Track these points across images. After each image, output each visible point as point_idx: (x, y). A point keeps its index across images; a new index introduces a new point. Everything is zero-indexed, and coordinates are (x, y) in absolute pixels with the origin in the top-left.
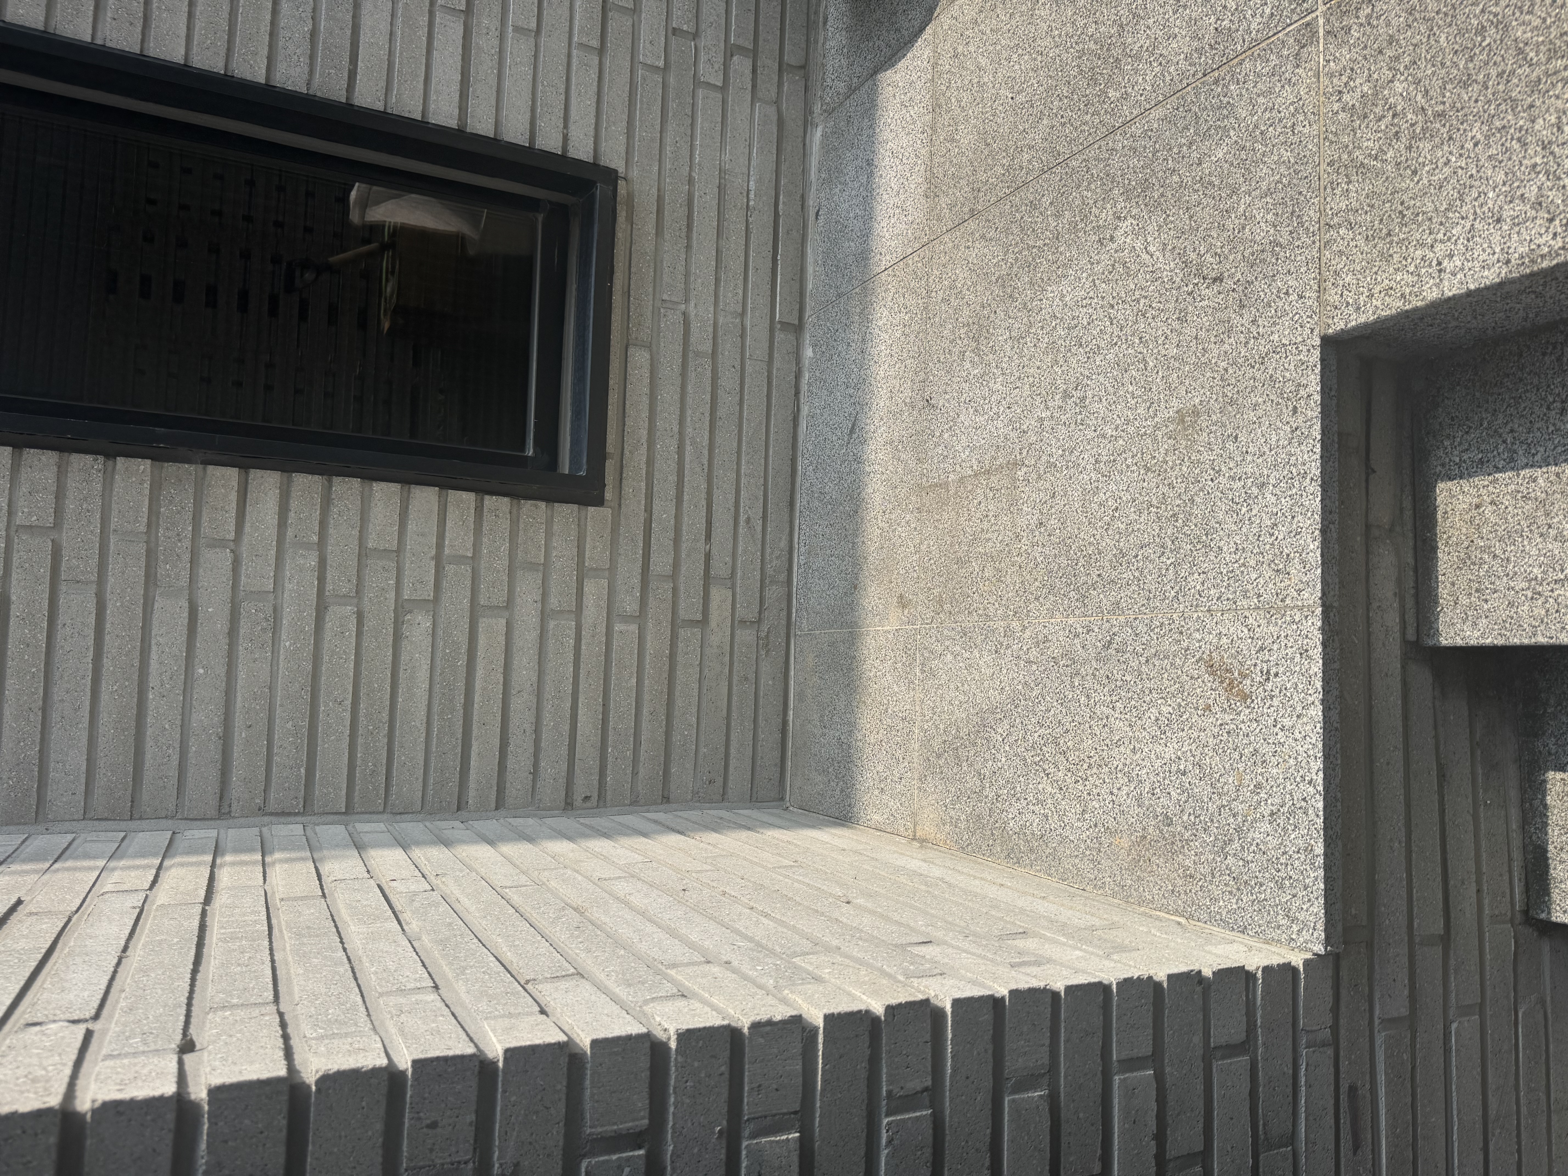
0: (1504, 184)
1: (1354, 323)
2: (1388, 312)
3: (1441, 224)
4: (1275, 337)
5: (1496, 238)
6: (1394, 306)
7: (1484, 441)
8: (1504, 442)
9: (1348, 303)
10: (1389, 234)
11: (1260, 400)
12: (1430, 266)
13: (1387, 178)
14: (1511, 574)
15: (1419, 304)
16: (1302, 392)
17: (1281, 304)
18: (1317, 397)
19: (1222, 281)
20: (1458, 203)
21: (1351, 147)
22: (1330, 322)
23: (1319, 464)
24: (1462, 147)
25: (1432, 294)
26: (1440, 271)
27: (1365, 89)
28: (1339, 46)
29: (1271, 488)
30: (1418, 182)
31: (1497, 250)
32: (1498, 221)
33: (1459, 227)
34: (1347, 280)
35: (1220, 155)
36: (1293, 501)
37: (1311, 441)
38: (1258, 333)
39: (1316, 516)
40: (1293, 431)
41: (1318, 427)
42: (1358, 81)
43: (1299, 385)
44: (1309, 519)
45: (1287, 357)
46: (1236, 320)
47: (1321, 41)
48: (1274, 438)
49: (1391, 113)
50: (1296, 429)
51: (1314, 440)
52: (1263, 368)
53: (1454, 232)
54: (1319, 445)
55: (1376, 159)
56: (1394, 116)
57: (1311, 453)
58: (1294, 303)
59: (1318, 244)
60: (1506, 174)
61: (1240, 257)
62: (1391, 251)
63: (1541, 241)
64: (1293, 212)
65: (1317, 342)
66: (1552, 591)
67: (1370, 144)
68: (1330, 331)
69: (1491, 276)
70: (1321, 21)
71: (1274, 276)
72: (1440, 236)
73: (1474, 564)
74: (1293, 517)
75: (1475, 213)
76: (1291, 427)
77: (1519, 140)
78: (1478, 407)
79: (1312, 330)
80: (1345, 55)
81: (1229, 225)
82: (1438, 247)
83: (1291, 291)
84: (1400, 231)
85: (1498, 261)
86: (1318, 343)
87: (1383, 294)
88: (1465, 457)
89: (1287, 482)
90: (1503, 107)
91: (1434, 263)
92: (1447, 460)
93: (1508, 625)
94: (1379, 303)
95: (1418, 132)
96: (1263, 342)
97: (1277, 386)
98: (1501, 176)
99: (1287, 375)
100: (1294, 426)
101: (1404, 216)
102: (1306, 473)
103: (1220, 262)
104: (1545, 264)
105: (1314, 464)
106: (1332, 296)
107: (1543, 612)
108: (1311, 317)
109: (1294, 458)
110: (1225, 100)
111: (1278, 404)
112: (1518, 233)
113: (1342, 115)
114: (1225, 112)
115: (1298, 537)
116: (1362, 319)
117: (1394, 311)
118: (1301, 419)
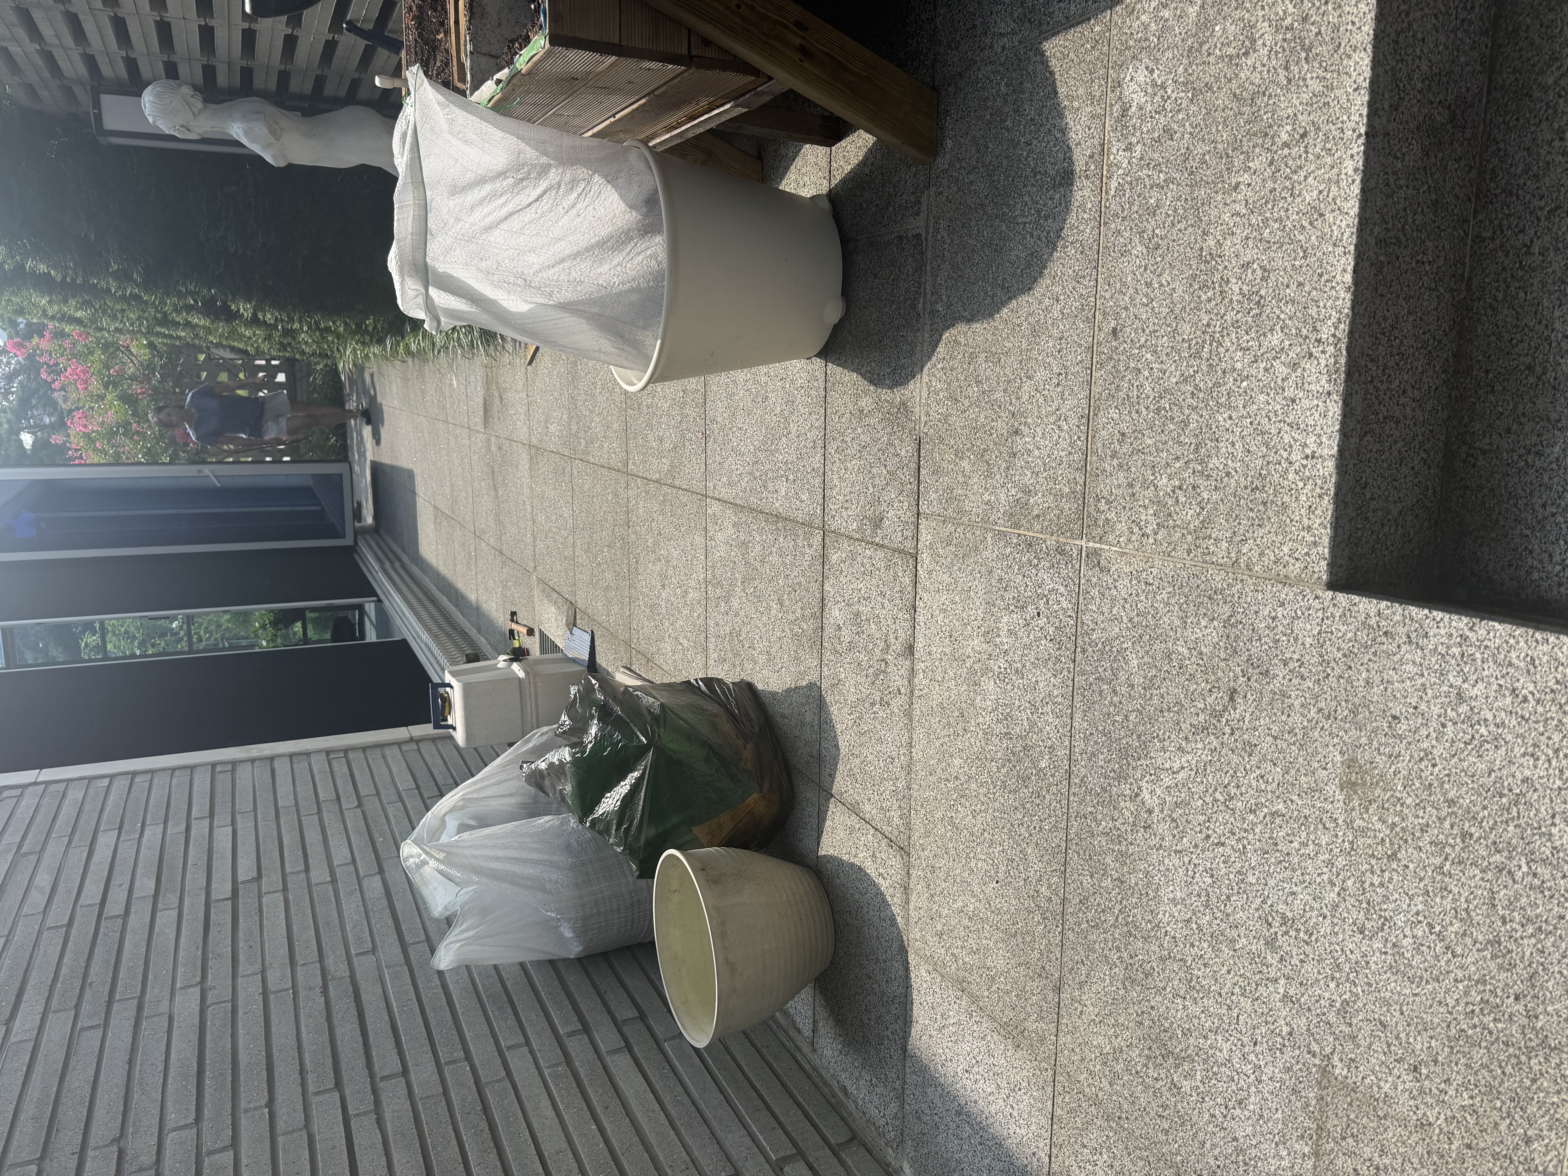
2: (1330, 513)
3: (1276, 453)
5: (1306, 403)
6: (1327, 505)
9: (1307, 554)
10: (1264, 504)
12: (1304, 466)
15: (1333, 480)
16: (1373, 622)
17: (1281, 628)
18: (1384, 604)
20: (1266, 437)
21: (1185, 532)
22: (1316, 576)
23: (1456, 617)
24: (1227, 430)
25: (1331, 465)
26: (1313, 457)
27: (1152, 512)
28: (1113, 531)
29: (1466, 686)
30: (1236, 471)
31: (1316, 402)
32: (1293, 401)
33: (1286, 436)
34: (1286, 549)
35: (1136, 662)
36: (1490, 659)
37: (1428, 621)
38: (1298, 660)
39: (1517, 633)
40: (1410, 642)
41: (1413, 610)
42: (1143, 518)
43: (1363, 623)
44: (1518, 643)
46: (1276, 684)
47: (1103, 546)
48: (1409, 667)
49: (1177, 491)
50: (1409, 637)
51: (1427, 617)
54: (1435, 613)
55: (1203, 509)
56: (1180, 488)
57: (1441, 625)
58: (1285, 613)
59: (1245, 577)
60: (1262, 392)
61: (1223, 664)
62: (1279, 503)
63: (1323, 362)
64: (1210, 598)
65: (1330, 593)
67: (1191, 512)
68: (1324, 577)
69: (1335, 409)
70: (1091, 544)
71: (1253, 630)
72: (1285, 455)
74: (1510, 664)
75: (1280, 421)
76: (1405, 643)
77: (1242, 381)
79: (1317, 597)
80: (1122, 527)
81: (1192, 669)
82: (1293, 458)
83: (1273, 614)
84: (1266, 492)
87: (1312, 516)
91: (1304, 462)
94: (1318, 521)
97: (1356, 651)
99: (1350, 635)
100: (1404, 639)
102: (1461, 636)
105: (1454, 624)
108: (1304, 596)
109: (1440, 647)
111: (1375, 654)
113: (1159, 537)
114: (1107, 648)
115: (1537, 662)
116: (1326, 541)
117: (1331, 507)
118: (1401, 630)
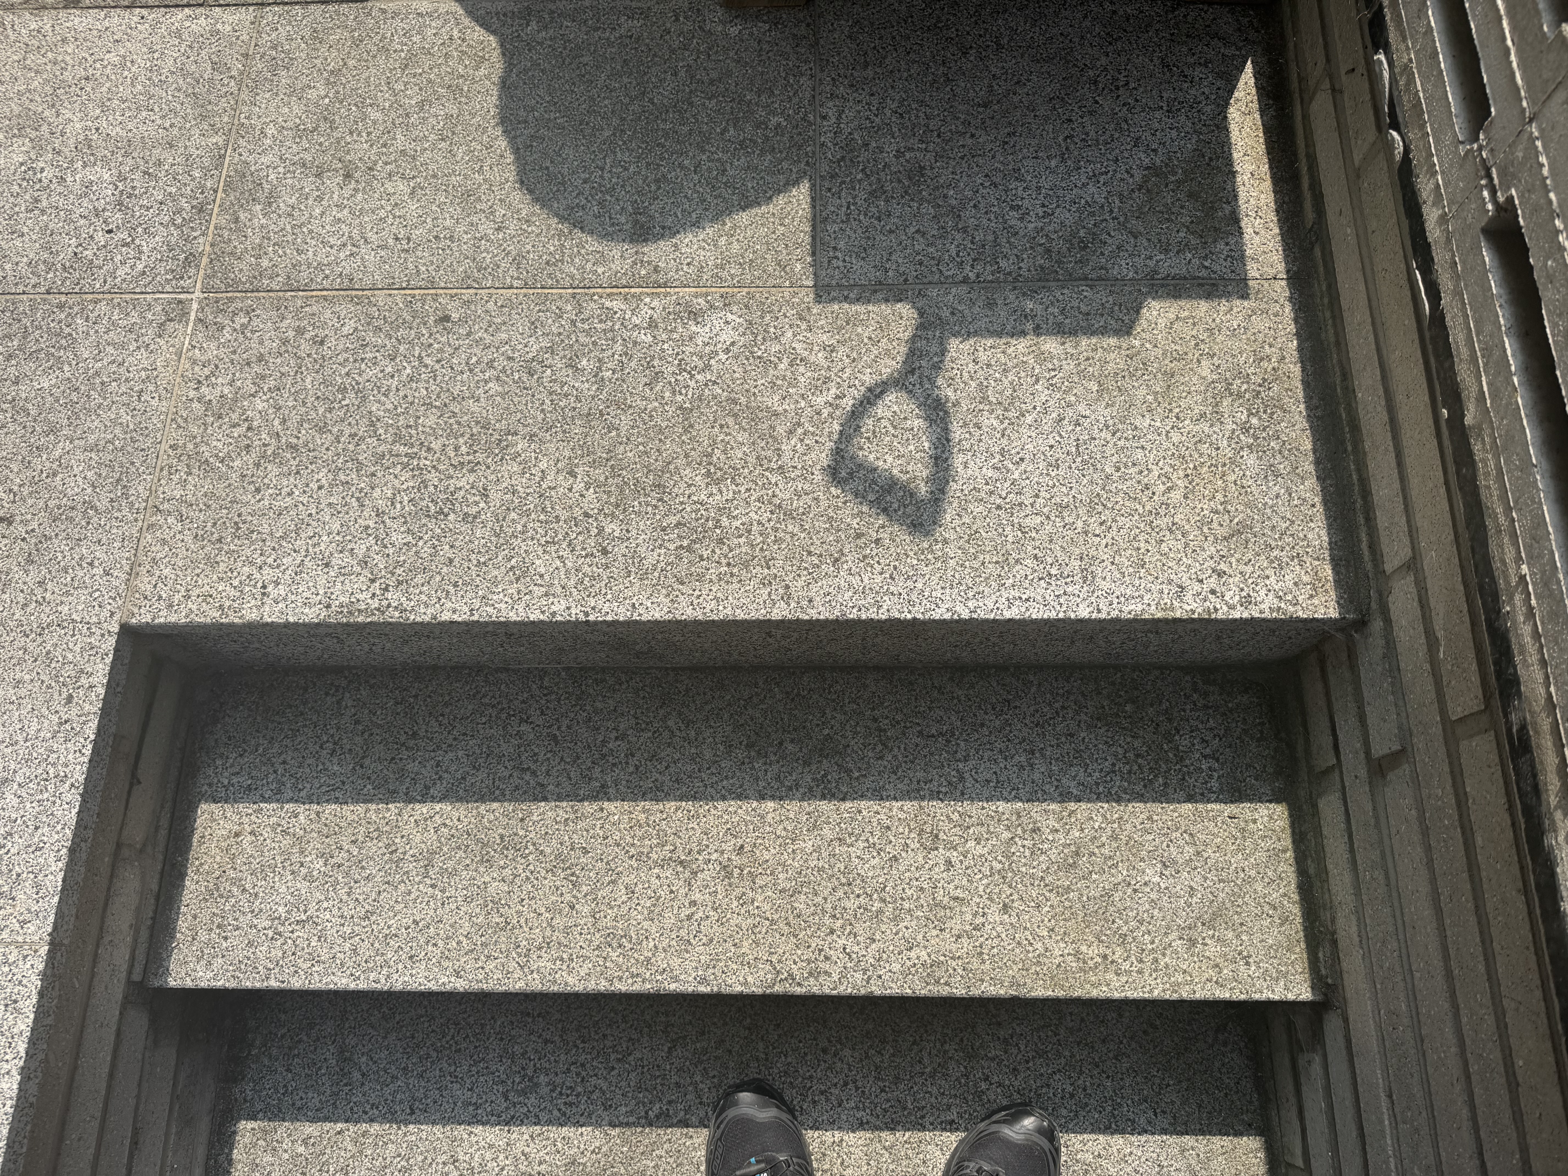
0: (338, 534)
1: (162, 620)
2: (202, 620)
3: (274, 549)
4: (65, 609)
5: (322, 581)
6: (210, 615)
7: (256, 767)
8: (275, 772)
9: (160, 598)
10: (219, 541)
11: (27, 677)
12: (255, 586)
13: (230, 485)
14: (257, 910)
15: (237, 620)
16: (84, 681)
17: (80, 574)
18: (102, 691)
19: (10, 523)
20: (293, 535)
21: (199, 439)
22: (136, 610)
23: (85, 769)
24: (307, 485)
25: (252, 616)
26: (264, 594)
27: (226, 391)
28: (209, 338)
29: (16, 787)
30: (259, 501)
31: (321, 592)
32: (327, 565)
33: (290, 559)
34: (166, 572)
35: (46, 385)
36: (42, 808)
37: (82, 740)
38: (44, 598)
39: (67, 831)
40: (61, 723)
41: (94, 725)
42: (220, 380)
43: (82, 671)
44: (58, 833)
45: (73, 635)
46: (18, 574)
47: (191, 324)
48: (35, 726)
49: (246, 424)
50: (66, 722)
51: (85, 739)
52: (39, 640)
53: (285, 561)
54: (90, 747)
55: (222, 462)
56: (249, 429)
57: (78, 754)
58: (97, 577)
59: (140, 524)
60: (342, 525)
61: (41, 504)
62: (218, 559)
63: (361, 597)
64: (119, 480)
65: (116, 628)
66: (292, 932)
67: (220, 445)
68: (134, 621)
69: (311, 615)
70: (195, 306)
71: (80, 540)
72: (270, 560)
73: (221, 896)
74: (37, 828)
75: (307, 550)
76: (60, 718)
77: (358, 499)
78: (257, 731)
79: (112, 614)
80: (212, 349)
81: (37, 463)
82: (266, 570)
83: (96, 563)
84: (232, 541)
85: (320, 603)
86: (117, 630)
87: (200, 599)
88: (235, 780)
89: (38, 784)
90: (349, 465)
91: (260, 585)
92: (216, 781)
93: (243, 967)
94: (194, 607)
95: (269, 453)
96: (47, 610)
97: (53, 665)
98: (336, 526)
99: (70, 656)
100: (65, 717)
101: (239, 528)
102: (66, 776)
103: (14, 502)
104: (360, 619)
105: (79, 767)
106: (144, 584)
107: (280, 955)
108: (114, 599)
109: (55, 756)
110: (67, 330)
111: (49, 687)
112: (342, 582)
113: (195, 405)
114: (63, 342)
115: (38, 853)
116: (173, 619)
117: (209, 620)
118: (75, 711)
